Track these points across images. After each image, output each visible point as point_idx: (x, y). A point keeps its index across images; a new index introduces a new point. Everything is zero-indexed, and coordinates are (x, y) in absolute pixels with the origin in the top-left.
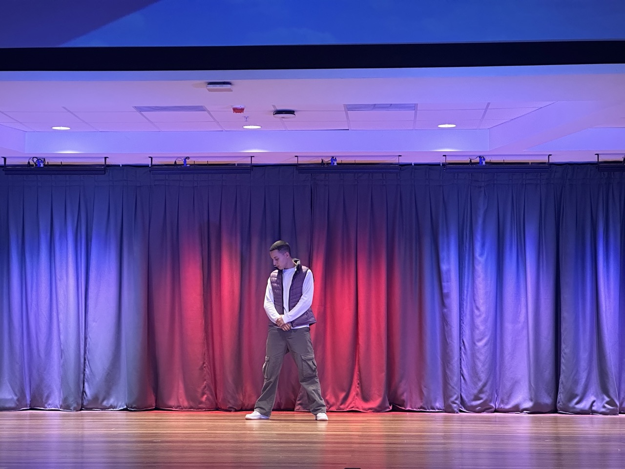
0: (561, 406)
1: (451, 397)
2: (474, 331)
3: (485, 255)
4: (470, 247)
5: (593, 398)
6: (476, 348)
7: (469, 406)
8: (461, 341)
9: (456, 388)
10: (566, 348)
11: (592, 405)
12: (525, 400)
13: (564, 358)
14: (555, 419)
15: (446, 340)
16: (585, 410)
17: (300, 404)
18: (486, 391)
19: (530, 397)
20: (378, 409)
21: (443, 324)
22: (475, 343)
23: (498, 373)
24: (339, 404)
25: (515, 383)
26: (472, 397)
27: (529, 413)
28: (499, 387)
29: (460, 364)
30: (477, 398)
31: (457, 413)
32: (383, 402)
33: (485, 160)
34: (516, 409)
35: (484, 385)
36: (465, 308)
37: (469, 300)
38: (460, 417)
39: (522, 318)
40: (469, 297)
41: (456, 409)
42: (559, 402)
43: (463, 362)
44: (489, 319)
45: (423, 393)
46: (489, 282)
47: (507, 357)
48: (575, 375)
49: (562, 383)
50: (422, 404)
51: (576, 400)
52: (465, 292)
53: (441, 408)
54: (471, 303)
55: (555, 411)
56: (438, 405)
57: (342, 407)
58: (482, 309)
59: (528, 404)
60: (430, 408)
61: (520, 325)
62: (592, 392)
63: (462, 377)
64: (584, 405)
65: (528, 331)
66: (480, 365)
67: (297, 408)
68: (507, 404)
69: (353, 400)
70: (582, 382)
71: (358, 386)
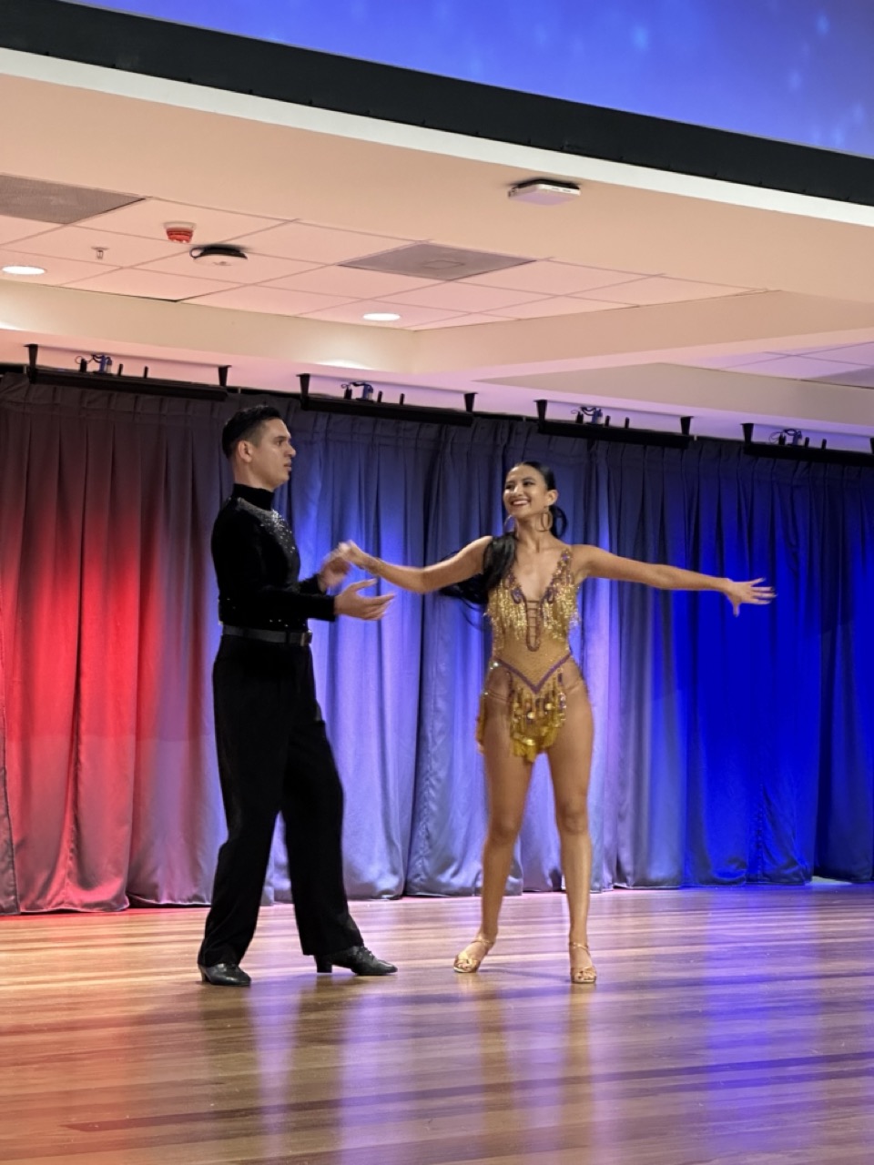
0: (422, 883)
16: (468, 889)
32: (122, 888)
42: (418, 875)
49: (428, 837)
50: (195, 891)
57: (40, 902)
69: (62, 886)
70: (461, 834)
71: (71, 855)
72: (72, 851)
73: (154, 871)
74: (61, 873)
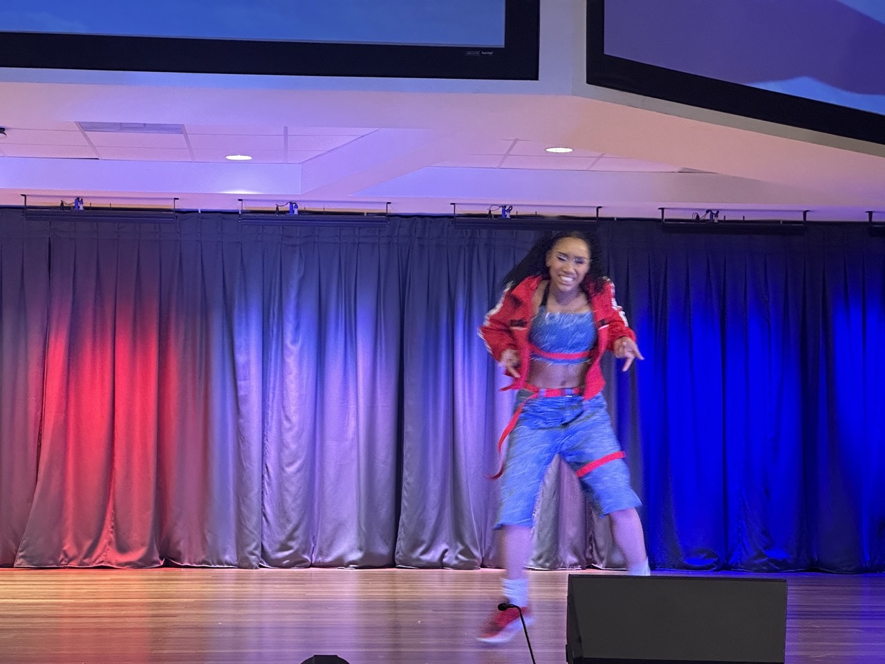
0: (401, 558)
1: (248, 545)
2: (282, 451)
3: (300, 342)
4: (278, 331)
5: (444, 546)
6: (284, 475)
7: (272, 560)
8: (264, 466)
9: (256, 533)
10: (409, 476)
11: (443, 556)
12: (352, 550)
13: (406, 490)
14: (393, 574)
15: (242, 464)
16: (434, 563)
17: (22, 557)
18: (298, 537)
19: (358, 545)
20: (139, 564)
21: (238, 441)
22: (282, 469)
23: (316, 512)
24: (81, 557)
25: (339, 527)
26: (278, 546)
27: (356, 568)
28: (317, 533)
29: (262, 500)
30: (284, 547)
31: (256, 568)
32: (150, 552)
33: (297, 207)
34: (339, 563)
35: (295, 529)
36: (269, 419)
37: (275, 405)
38: (259, 574)
39: (350, 433)
40: (275, 403)
41: (254, 563)
42: (398, 553)
43: (266, 496)
44: (304, 433)
45: (206, 540)
46: (305, 381)
47: (329, 489)
48: (421, 513)
49: (403, 525)
50: (203, 557)
51: (421, 549)
52: (271, 395)
53: (232, 562)
54: (279, 412)
55: (393, 565)
56: (227, 558)
57: (86, 561)
58: (295, 419)
59: (356, 556)
60: (215, 562)
61: (347, 443)
62: (444, 538)
63: (263, 518)
64: (433, 556)
65: (358, 452)
66: (289, 499)
67: (18, 562)
68: (327, 556)
69: (103, 551)
70: (431, 523)
71: (112, 530)
72: (112, 527)
73: (178, 543)
74: (104, 541)
